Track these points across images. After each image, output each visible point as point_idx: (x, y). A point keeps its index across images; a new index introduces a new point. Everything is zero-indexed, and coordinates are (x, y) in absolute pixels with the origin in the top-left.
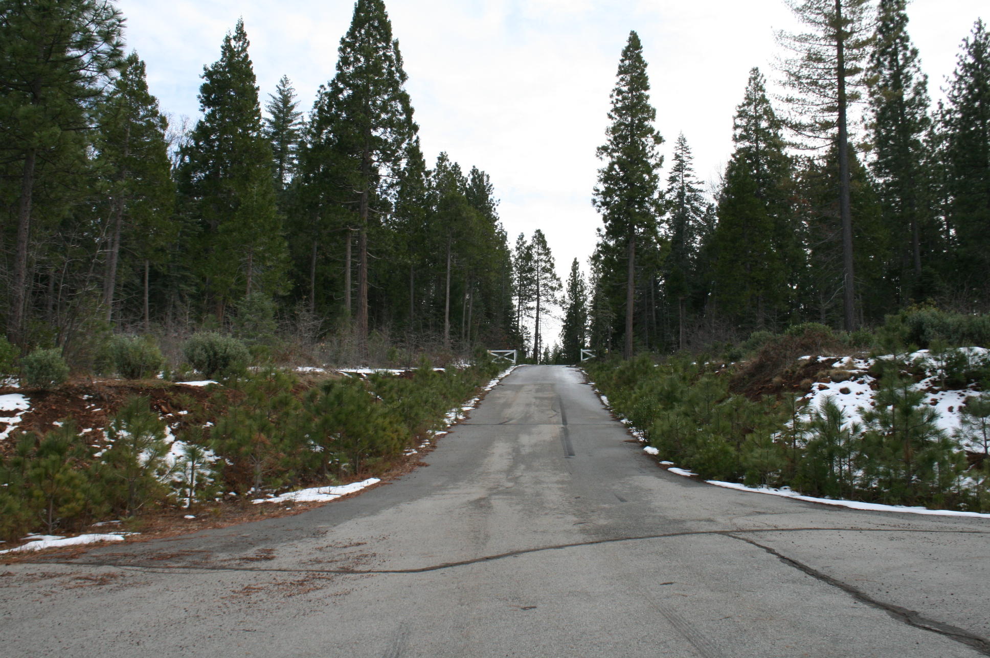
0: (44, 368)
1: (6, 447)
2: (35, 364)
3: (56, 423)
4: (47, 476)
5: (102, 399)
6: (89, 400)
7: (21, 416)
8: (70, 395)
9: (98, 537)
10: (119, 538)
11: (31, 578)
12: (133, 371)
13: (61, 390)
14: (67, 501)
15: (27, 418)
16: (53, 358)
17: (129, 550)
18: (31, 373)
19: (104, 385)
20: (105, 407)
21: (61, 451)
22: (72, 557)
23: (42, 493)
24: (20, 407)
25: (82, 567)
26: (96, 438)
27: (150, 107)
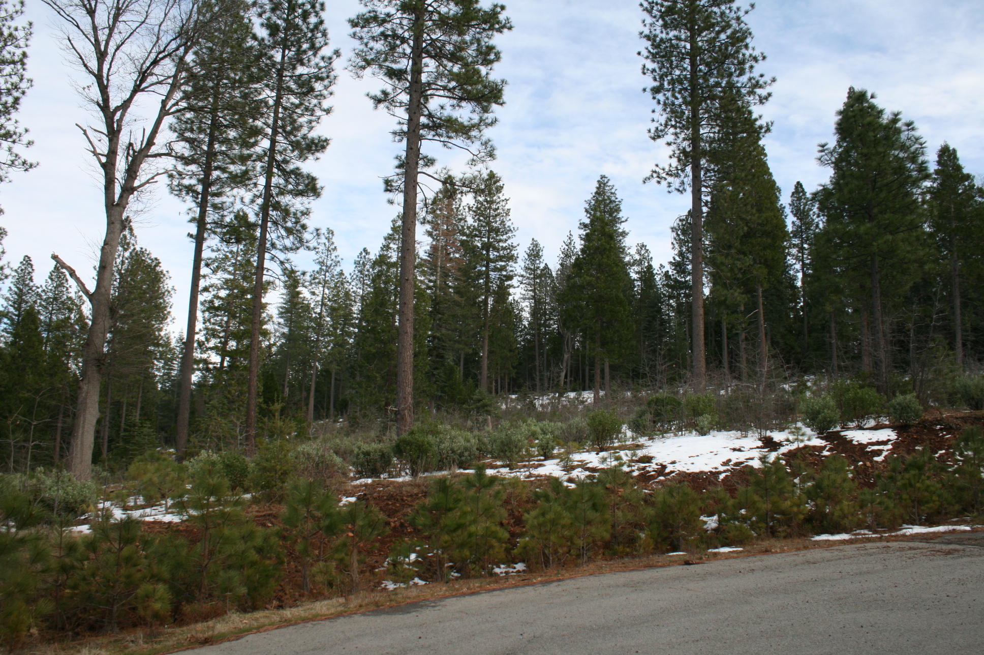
0: (904, 409)
1: (884, 466)
2: (897, 407)
3: (916, 448)
4: (911, 485)
5: (951, 427)
6: (941, 429)
7: (892, 444)
8: (927, 427)
9: (951, 528)
10: (968, 528)
11: (902, 549)
12: (977, 404)
13: (919, 424)
14: (927, 502)
15: (896, 445)
16: (910, 401)
17: (973, 536)
18: (895, 413)
19: (952, 417)
20: (954, 433)
21: (920, 468)
22: (931, 539)
23: (908, 497)
24: (891, 438)
25: (937, 545)
26: (949, 457)
27: (966, 183)
